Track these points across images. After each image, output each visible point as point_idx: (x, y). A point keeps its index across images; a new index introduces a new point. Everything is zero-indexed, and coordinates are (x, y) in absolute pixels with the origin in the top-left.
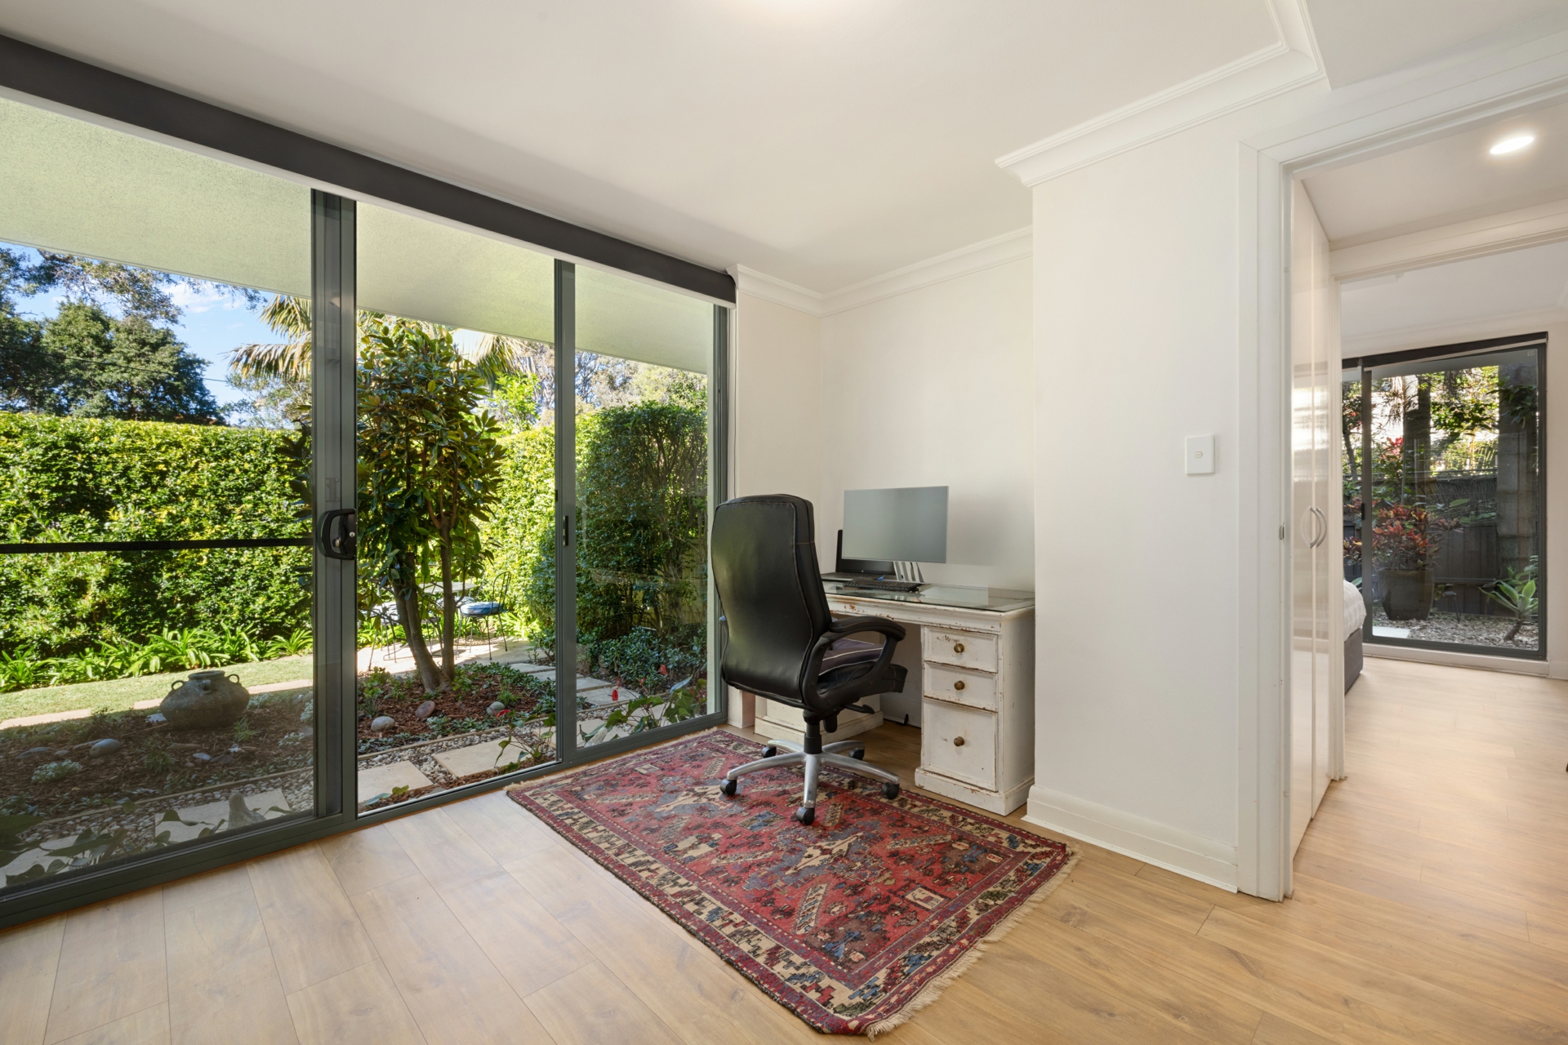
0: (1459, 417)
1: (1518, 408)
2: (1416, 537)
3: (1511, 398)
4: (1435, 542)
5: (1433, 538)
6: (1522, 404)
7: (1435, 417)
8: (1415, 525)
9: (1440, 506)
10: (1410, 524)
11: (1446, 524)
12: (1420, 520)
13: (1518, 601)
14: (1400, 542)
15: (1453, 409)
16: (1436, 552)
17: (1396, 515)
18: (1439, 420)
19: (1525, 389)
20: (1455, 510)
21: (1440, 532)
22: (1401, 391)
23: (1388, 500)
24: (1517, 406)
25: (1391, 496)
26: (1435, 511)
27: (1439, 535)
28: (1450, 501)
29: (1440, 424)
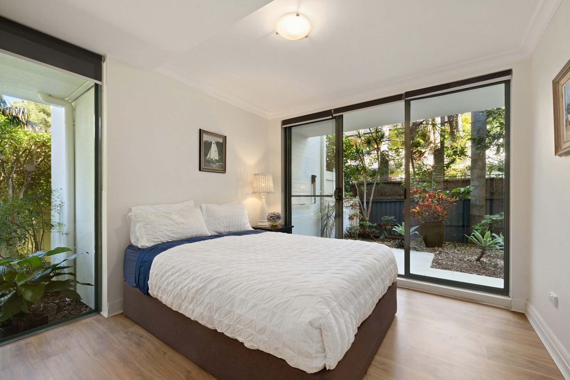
0: (455, 153)
1: (479, 146)
2: (437, 207)
3: (476, 142)
4: (446, 209)
5: (445, 207)
6: (481, 144)
7: (446, 153)
8: (438, 201)
9: (448, 192)
10: (435, 200)
11: (450, 200)
12: (439, 199)
13: (483, 243)
14: (431, 210)
15: (453, 149)
16: (446, 214)
17: (429, 196)
18: (448, 154)
19: (481, 138)
20: (453, 194)
21: (448, 204)
22: (433, 141)
23: (427, 189)
24: (479, 145)
25: (428, 187)
26: (446, 194)
27: (447, 206)
28: (452, 190)
29: (448, 156)
